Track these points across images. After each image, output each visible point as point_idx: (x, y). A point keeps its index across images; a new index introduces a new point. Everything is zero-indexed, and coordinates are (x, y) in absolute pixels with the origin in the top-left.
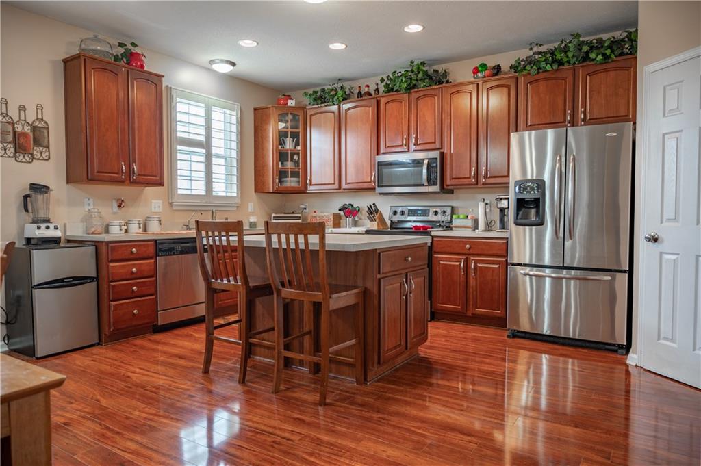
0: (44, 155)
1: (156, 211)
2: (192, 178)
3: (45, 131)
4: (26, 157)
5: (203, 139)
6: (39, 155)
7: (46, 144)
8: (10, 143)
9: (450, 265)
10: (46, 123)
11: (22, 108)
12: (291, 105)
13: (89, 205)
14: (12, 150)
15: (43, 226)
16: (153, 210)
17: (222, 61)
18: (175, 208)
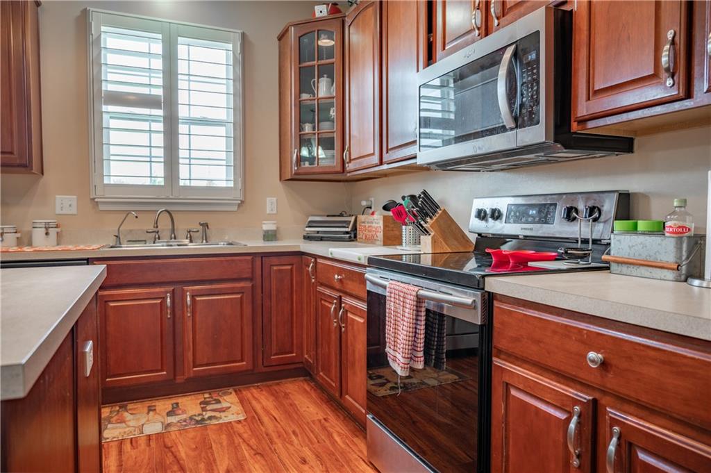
1: (64, 212)
2: (153, 159)
5: (159, 92)
9: (538, 410)
12: (321, 15)
18: (102, 207)
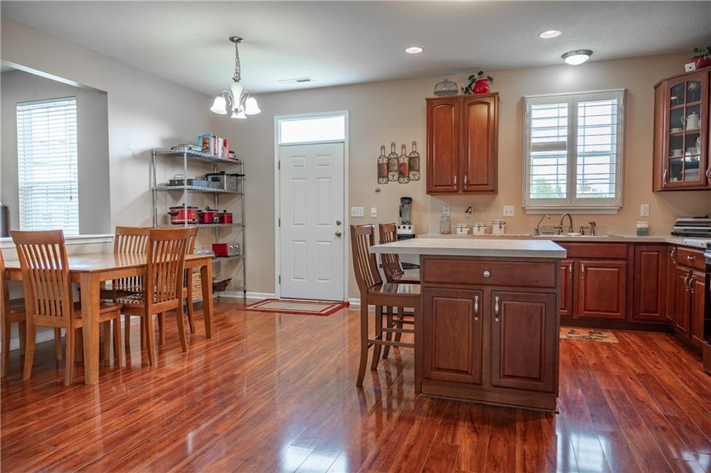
0: (416, 177)
1: (508, 215)
3: (417, 159)
4: (405, 179)
5: (565, 139)
6: (413, 177)
7: (417, 168)
8: (396, 171)
10: (418, 154)
11: (404, 147)
12: (690, 70)
13: (447, 211)
14: (397, 176)
15: (407, 226)
16: (505, 215)
17: (577, 52)
18: (528, 213)
